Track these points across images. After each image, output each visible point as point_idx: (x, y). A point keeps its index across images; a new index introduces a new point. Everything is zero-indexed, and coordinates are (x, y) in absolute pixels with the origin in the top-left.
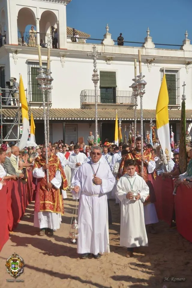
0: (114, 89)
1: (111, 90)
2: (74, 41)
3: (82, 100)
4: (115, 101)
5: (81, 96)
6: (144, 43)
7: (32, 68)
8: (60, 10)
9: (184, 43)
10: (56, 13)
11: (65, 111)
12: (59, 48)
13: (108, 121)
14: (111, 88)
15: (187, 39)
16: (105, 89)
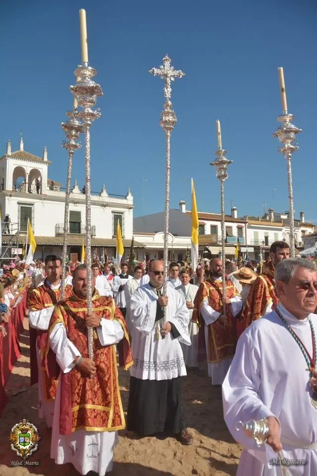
0: (80, 223)
1: (78, 224)
2: (51, 189)
3: (56, 230)
4: (80, 232)
5: (56, 227)
6: (101, 193)
7: (21, 207)
8: (43, 169)
9: (128, 194)
10: (40, 170)
11: (44, 238)
12: (41, 194)
13: (75, 246)
14: (77, 222)
15: (129, 192)
16: (73, 224)
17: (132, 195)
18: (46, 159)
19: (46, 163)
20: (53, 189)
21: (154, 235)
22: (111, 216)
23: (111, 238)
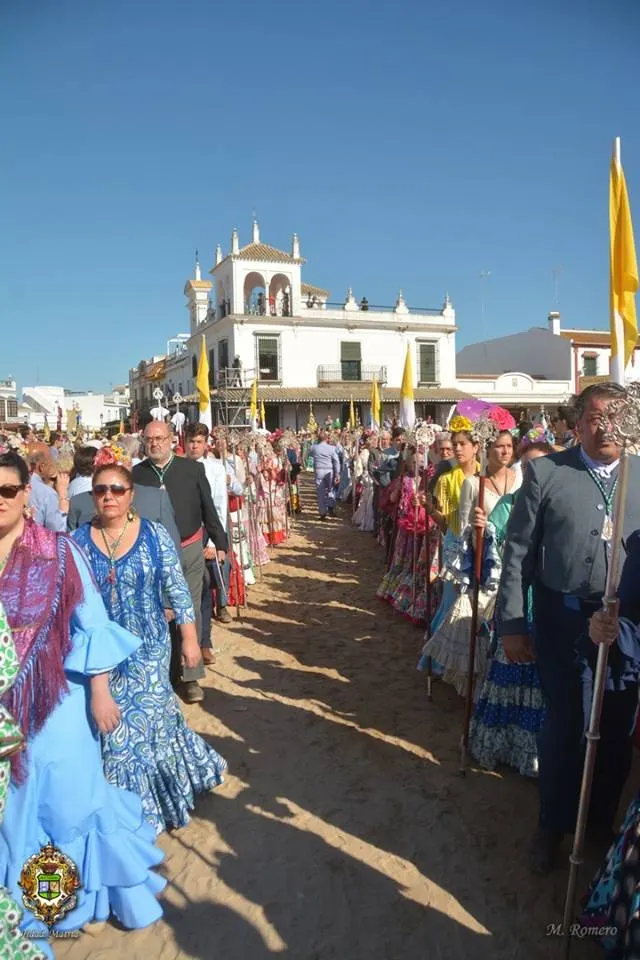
0: (359, 363)
1: (355, 364)
2: (310, 305)
3: (318, 377)
4: (359, 378)
5: (319, 372)
6: (395, 308)
7: (260, 340)
8: (293, 272)
9: (445, 306)
10: (288, 275)
11: (298, 391)
14: (355, 361)
15: (448, 303)
16: (347, 364)
17: (453, 308)
18: (297, 256)
19: (298, 261)
21: (496, 378)
22: (415, 348)
23: (416, 386)
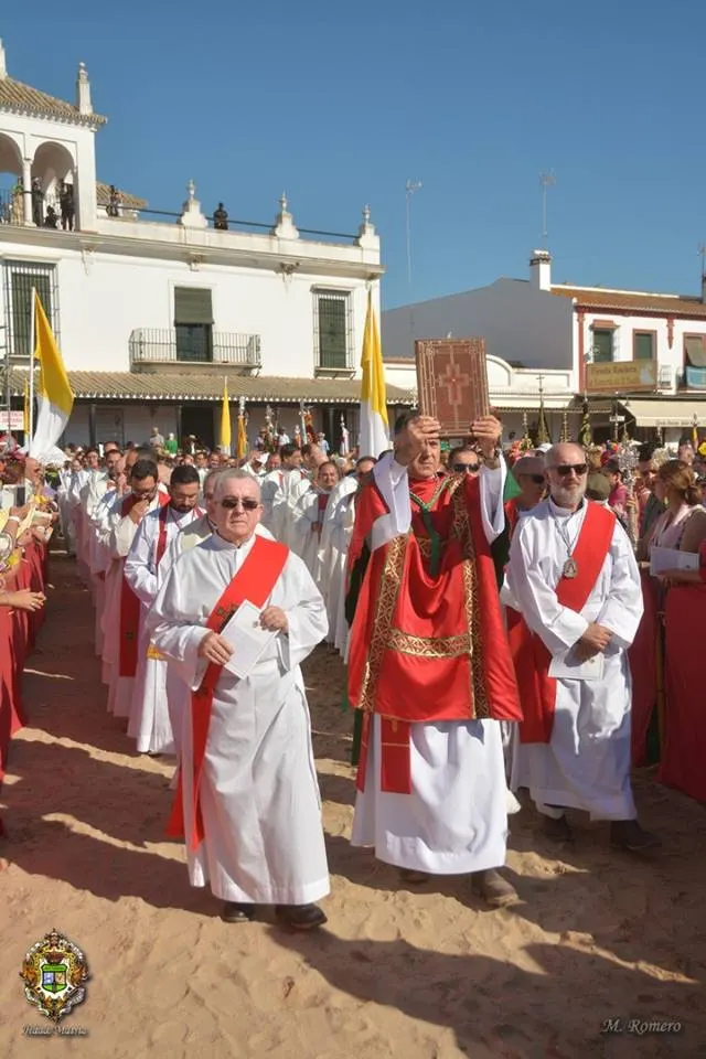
0: (208, 328)
1: (202, 329)
2: (113, 213)
3: (132, 351)
4: (209, 357)
5: (132, 343)
6: (275, 227)
7: (14, 275)
8: (80, 143)
9: (362, 230)
10: (70, 147)
11: (95, 378)
12: (78, 230)
13: (196, 401)
14: (200, 325)
15: (367, 224)
16: (186, 329)
17: (376, 233)
18: (86, 109)
19: (89, 121)
20: (116, 215)
22: (310, 305)
23: (310, 375)
